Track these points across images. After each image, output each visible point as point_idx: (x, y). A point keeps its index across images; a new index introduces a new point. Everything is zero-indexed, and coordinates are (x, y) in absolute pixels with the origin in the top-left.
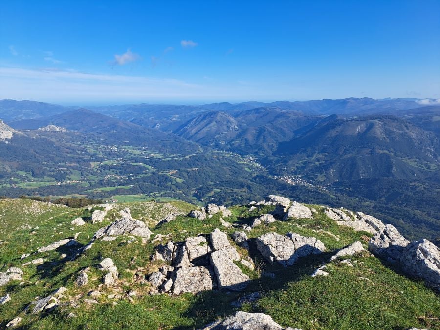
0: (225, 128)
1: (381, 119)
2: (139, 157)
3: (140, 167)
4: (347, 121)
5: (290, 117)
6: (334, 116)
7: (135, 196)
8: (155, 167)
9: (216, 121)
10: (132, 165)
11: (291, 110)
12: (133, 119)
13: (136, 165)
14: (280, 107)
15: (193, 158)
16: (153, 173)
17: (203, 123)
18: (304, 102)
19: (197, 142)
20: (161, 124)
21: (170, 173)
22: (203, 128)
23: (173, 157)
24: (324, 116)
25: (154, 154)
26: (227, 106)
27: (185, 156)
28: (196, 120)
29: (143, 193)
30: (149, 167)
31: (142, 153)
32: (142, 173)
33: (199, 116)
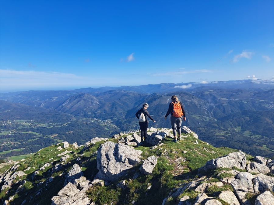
0: (91, 104)
1: (179, 94)
2: (29, 127)
3: (30, 134)
4: (162, 96)
5: (130, 95)
6: (155, 94)
7: (26, 155)
8: (41, 133)
9: (84, 100)
10: (23, 133)
11: (130, 91)
12: (23, 101)
13: (27, 133)
14: (124, 90)
15: (69, 125)
16: (40, 137)
17: (75, 101)
18: (138, 87)
19: (71, 114)
20: (45, 103)
21: (53, 136)
22: (75, 105)
23: (55, 125)
24: (149, 94)
25: (40, 124)
26: (90, 91)
27: (63, 124)
28: (70, 100)
29: (32, 152)
30: (37, 134)
31: (31, 125)
32: (32, 139)
33: (72, 97)
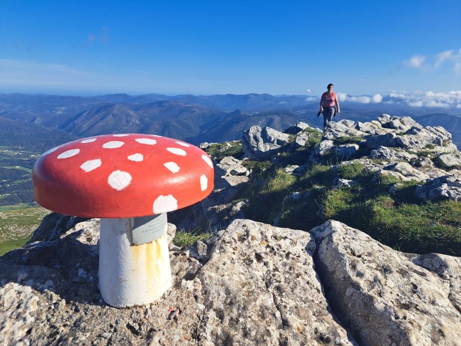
0: (125, 122)
1: (279, 114)
2: (15, 159)
3: (18, 171)
4: (250, 116)
5: (195, 111)
6: (237, 112)
7: (13, 206)
9: (113, 115)
10: (6, 169)
11: (196, 104)
12: (2, 112)
13: (12, 169)
14: (184, 101)
17: (98, 116)
18: (209, 97)
20: (43, 118)
22: (97, 123)
24: (228, 111)
25: (36, 154)
26: (125, 99)
28: (88, 114)
29: (23, 202)
30: (30, 171)
31: (18, 154)
32: (21, 179)
33: (91, 108)
